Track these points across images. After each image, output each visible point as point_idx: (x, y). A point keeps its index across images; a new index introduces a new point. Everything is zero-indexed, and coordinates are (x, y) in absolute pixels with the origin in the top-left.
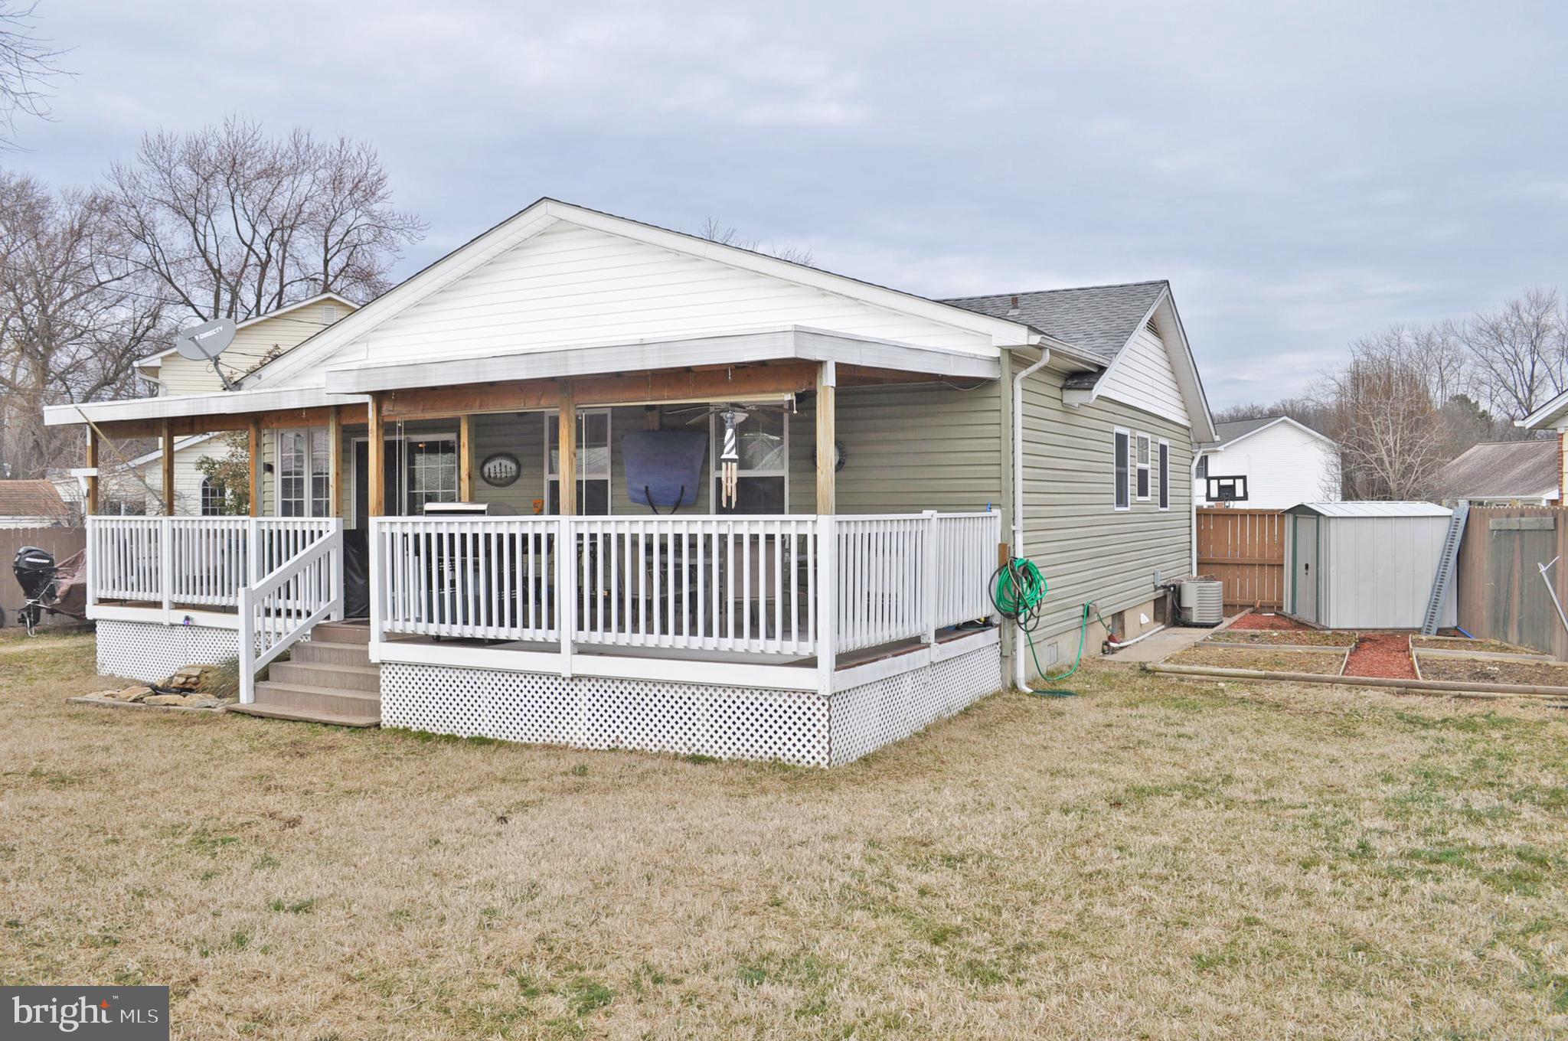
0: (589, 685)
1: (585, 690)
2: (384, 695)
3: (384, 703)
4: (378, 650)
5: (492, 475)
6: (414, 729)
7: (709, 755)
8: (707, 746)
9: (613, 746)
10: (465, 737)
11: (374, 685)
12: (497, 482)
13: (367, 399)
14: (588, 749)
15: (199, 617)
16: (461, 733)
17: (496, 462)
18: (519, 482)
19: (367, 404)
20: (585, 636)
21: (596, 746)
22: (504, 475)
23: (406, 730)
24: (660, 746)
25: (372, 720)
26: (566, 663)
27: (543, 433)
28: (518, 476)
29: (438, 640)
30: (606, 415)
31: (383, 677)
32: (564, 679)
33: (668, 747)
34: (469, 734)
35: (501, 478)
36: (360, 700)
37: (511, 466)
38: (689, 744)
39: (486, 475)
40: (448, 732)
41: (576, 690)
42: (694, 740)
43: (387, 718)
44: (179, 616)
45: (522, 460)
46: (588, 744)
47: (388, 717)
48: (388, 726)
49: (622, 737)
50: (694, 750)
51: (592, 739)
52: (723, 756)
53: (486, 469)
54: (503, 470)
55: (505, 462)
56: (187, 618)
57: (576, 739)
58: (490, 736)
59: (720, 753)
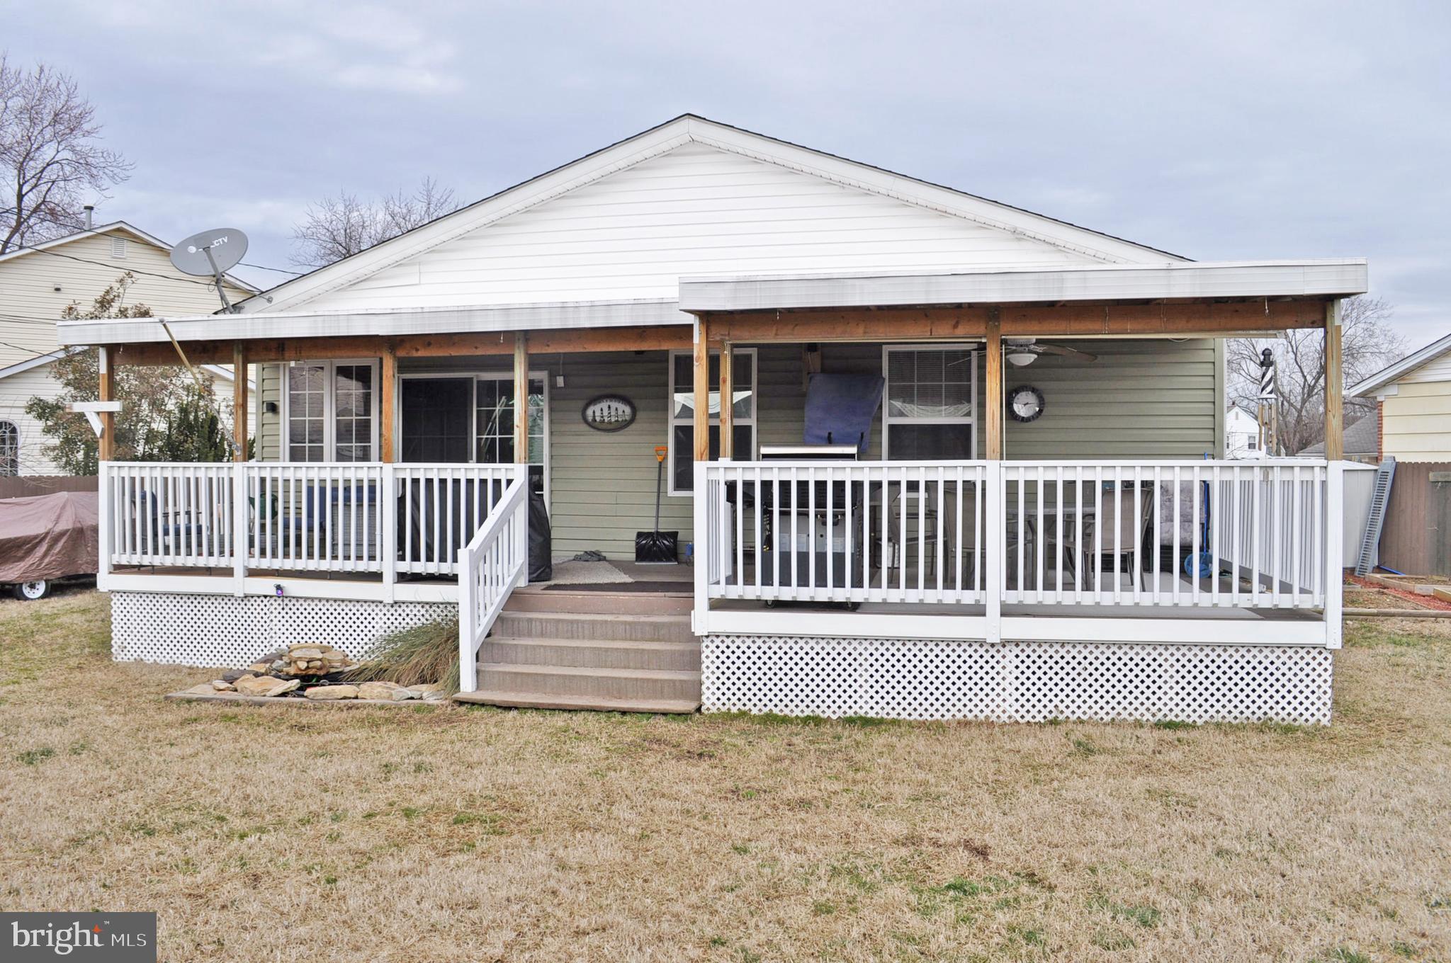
0: (1017, 651)
1: (1011, 656)
2: (707, 673)
3: (707, 683)
4: (703, 620)
5: (598, 419)
6: (755, 711)
7: (1179, 719)
8: (1177, 710)
9: (1050, 717)
10: (834, 717)
11: (694, 662)
12: (604, 426)
13: (690, 319)
14: (1017, 722)
15: (293, 586)
16: (829, 713)
17: (604, 405)
18: (633, 426)
19: (691, 326)
20: (1021, 596)
21: (1028, 717)
22: (613, 419)
23: (742, 714)
24: (1113, 714)
25: (690, 706)
26: (993, 627)
27: (667, 374)
28: (632, 420)
29: (779, 605)
30: (749, 357)
31: (707, 652)
32: (993, 645)
33: (1125, 715)
34: (840, 713)
35: (610, 423)
36: (656, 681)
37: (628, 410)
38: (1154, 709)
39: (590, 419)
40: (808, 712)
41: (998, 657)
42: (1159, 704)
43: (710, 700)
44: (266, 585)
45: (636, 402)
46: (1018, 717)
47: (714, 699)
48: (714, 710)
49: (1062, 707)
50: (1160, 715)
51: (1023, 711)
52: (1197, 720)
53: (590, 412)
54: (613, 413)
55: (614, 404)
56: (279, 587)
57: (998, 711)
58: (872, 714)
59: (1194, 717)
